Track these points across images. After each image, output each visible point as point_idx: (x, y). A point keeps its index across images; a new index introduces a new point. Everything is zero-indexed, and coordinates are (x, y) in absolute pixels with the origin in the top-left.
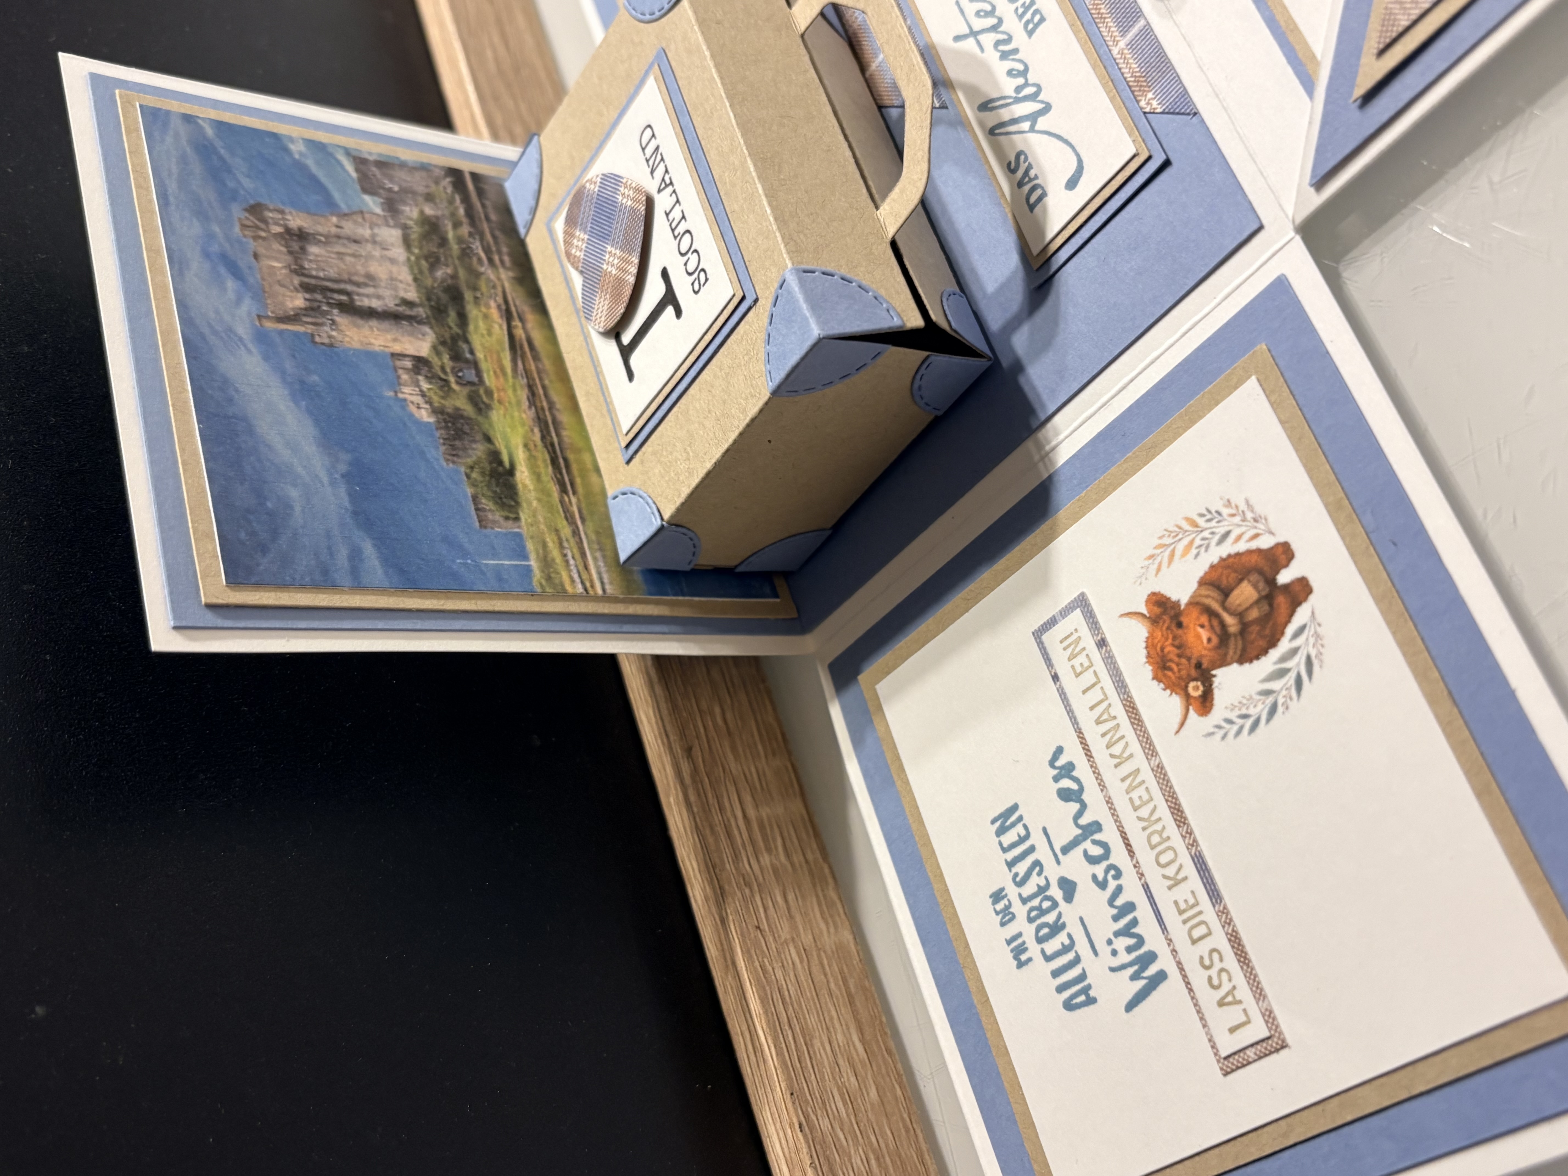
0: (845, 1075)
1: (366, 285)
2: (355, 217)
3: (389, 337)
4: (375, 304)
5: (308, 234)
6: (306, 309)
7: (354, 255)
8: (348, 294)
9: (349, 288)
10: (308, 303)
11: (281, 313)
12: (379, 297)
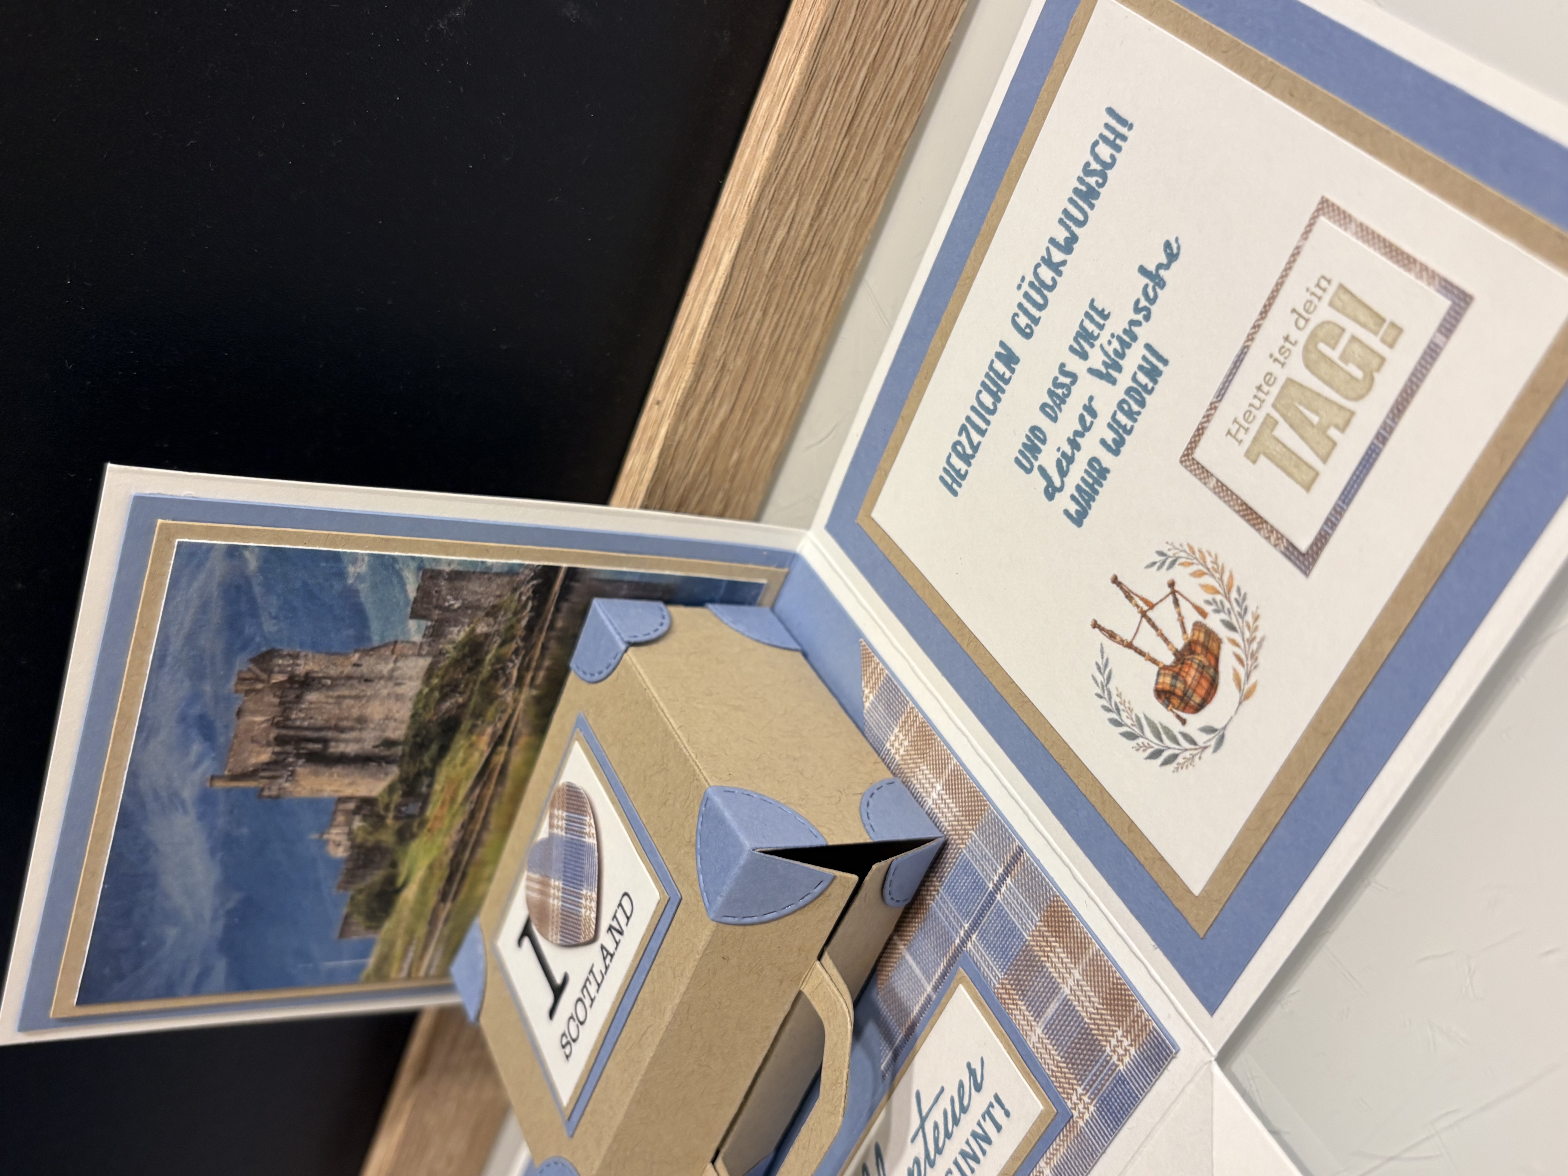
1: (352, 729)
2: (382, 650)
3: (347, 781)
4: (351, 749)
5: (314, 679)
6: (268, 764)
7: (357, 697)
8: (325, 741)
9: (330, 734)
10: (274, 757)
11: (239, 770)
12: (358, 741)
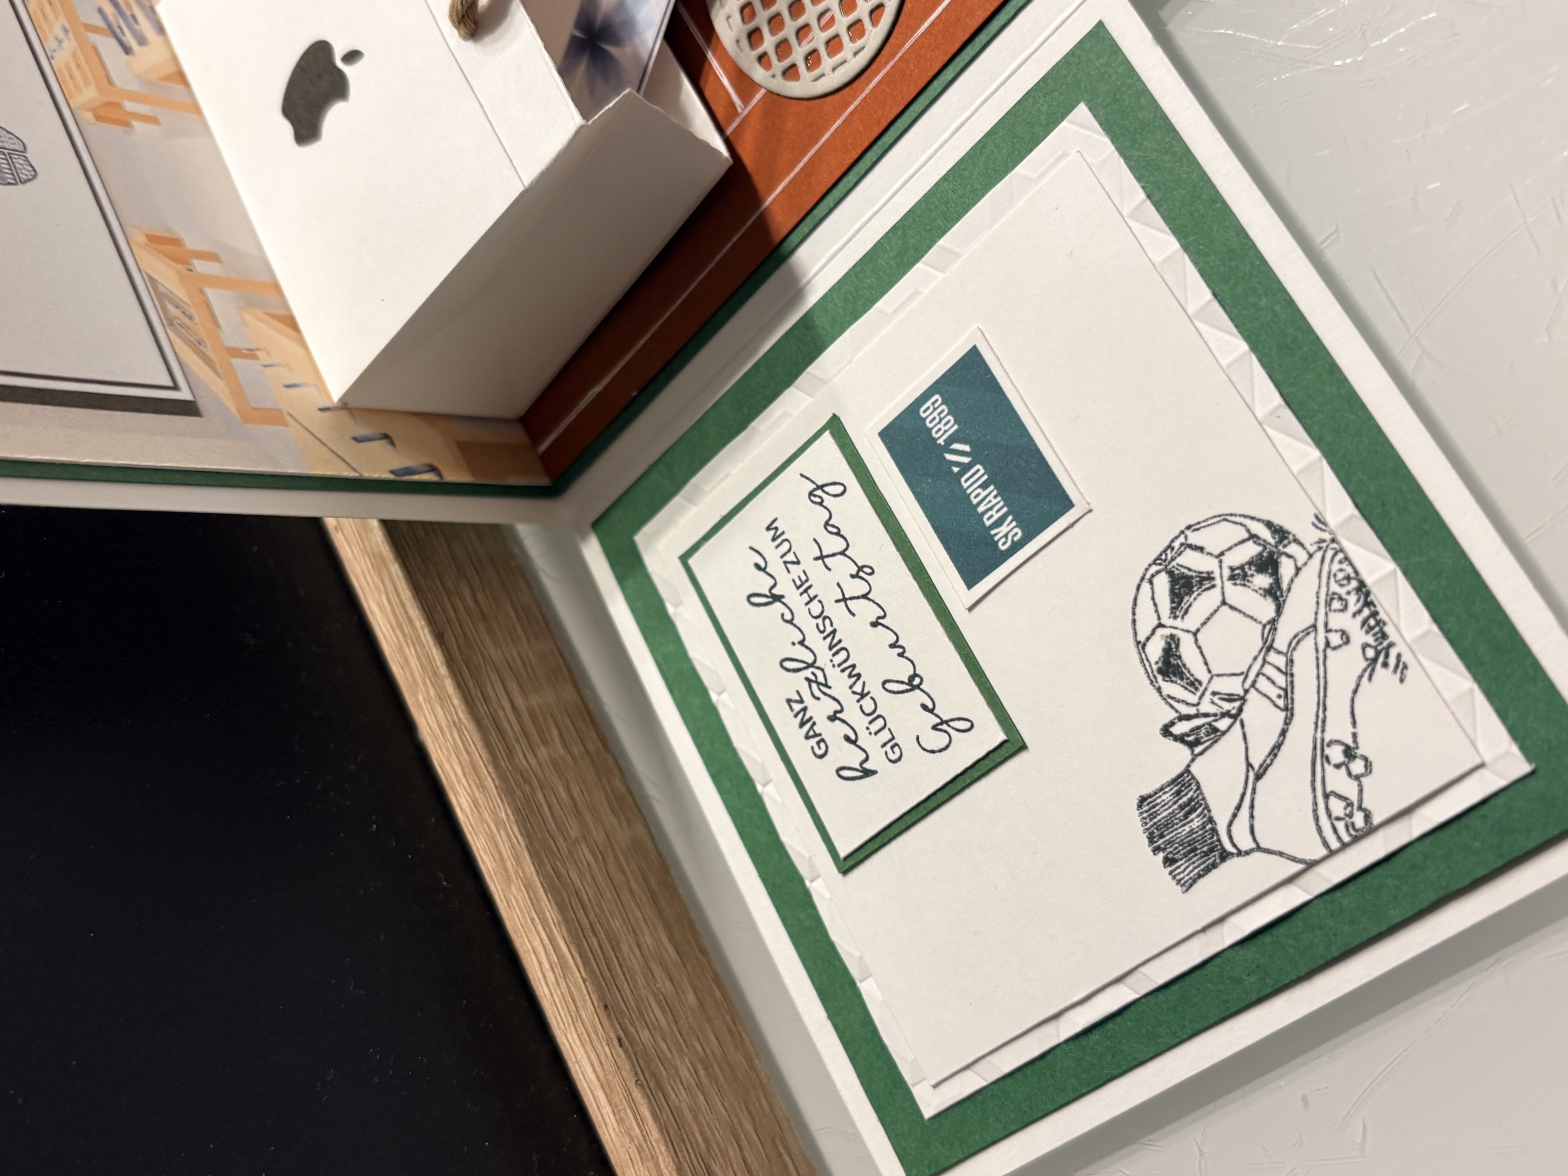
0: (659, 980)
